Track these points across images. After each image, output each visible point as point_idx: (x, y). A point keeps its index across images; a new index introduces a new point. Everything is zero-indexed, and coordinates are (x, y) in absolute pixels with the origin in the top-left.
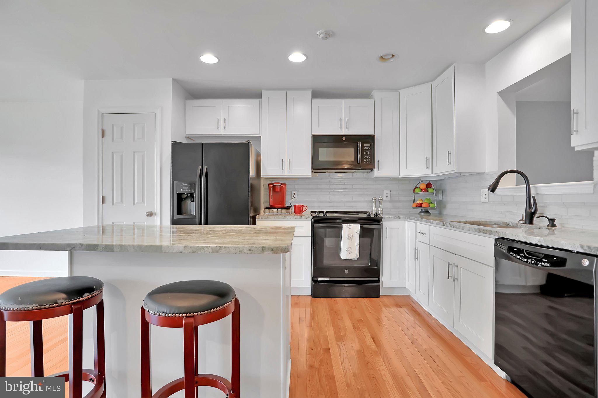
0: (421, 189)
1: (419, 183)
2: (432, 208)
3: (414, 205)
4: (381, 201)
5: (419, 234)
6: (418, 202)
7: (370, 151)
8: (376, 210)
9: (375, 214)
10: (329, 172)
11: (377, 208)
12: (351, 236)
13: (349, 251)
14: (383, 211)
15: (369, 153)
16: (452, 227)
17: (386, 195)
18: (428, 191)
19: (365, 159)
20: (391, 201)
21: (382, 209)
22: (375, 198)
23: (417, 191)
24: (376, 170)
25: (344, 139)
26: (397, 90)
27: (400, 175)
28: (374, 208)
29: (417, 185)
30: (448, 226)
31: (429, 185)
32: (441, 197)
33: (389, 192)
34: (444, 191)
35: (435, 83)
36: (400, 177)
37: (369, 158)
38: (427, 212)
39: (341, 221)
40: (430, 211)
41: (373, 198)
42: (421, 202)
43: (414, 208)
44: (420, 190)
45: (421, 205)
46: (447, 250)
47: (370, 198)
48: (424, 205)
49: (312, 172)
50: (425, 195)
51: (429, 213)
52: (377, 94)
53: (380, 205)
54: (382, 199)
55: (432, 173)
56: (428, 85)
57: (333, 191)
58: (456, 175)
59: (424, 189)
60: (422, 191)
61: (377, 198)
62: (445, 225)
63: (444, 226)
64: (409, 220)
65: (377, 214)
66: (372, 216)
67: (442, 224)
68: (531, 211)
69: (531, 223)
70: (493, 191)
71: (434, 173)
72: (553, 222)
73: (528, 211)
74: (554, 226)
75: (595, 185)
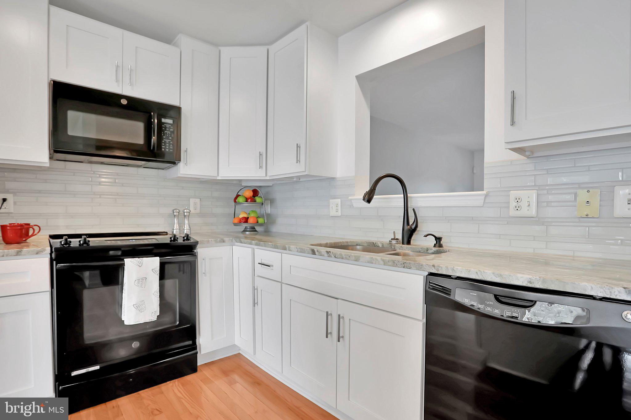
0: (246, 198)
1: (242, 189)
2: (261, 225)
3: (236, 221)
4: (188, 216)
5: (260, 265)
6: (241, 216)
7: (173, 132)
8: (180, 229)
9: (184, 238)
10: (91, 162)
11: (181, 225)
12: (142, 281)
13: (139, 307)
14: (190, 230)
15: (171, 135)
16: (332, 256)
17: (194, 205)
18: (255, 201)
19: (163, 144)
20: (201, 215)
21: (190, 227)
22: (178, 210)
23: (240, 199)
24: (181, 165)
25: (124, 102)
26: (216, 45)
27: (218, 175)
28: (176, 226)
29: (238, 193)
30: (323, 256)
31: (255, 193)
32: (268, 209)
33: (198, 200)
34: (272, 201)
35: (273, 48)
36: (219, 178)
37: (171, 143)
38: (253, 229)
39: (119, 253)
40: (257, 228)
41: (173, 210)
42: (246, 216)
43: (235, 225)
44: (244, 199)
45: (246, 220)
46: (319, 292)
47: (169, 211)
48: (251, 221)
49: (51, 158)
50: (253, 206)
51: (256, 231)
52: (184, 41)
53: (186, 222)
54: (189, 212)
55: (266, 175)
56: (264, 49)
57: (100, 198)
58: (295, 179)
59: (250, 198)
60: (248, 200)
61: (181, 209)
62: (317, 253)
63: (315, 255)
64: (236, 244)
65: (187, 237)
66: (180, 241)
67: (311, 252)
68: (411, 227)
69: (409, 243)
70: (369, 201)
71: (269, 174)
72: (440, 241)
73: (407, 228)
74: (441, 246)
75: (486, 196)
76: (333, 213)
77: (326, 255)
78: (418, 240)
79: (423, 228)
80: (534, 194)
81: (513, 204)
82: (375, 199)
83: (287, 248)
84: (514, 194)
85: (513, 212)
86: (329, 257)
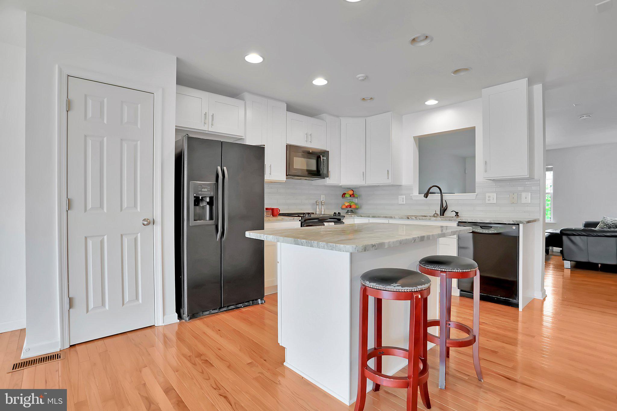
0: (350, 195)
3: (344, 207)
4: (323, 204)
6: (347, 205)
7: (326, 163)
17: (322, 199)
23: (347, 195)
24: (328, 179)
25: (311, 151)
27: (340, 183)
28: (318, 210)
33: (324, 196)
35: (368, 119)
36: (341, 185)
38: (352, 211)
43: (343, 209)
47: (313, 201)
49: (286, 178)
53: (323, 207)
55: (365, 184)
56: (364, 119)
64: (357, 218)
67: (407, 218)
68: (444, 208)
69: (443, 215)
70: (427, 197)
71: (367, 183)
72: (458, 214)
73: (442, 209)
74: (458, 216)
75: (477, 195)
76: (401, 202)
77: (415, 219)
78: (447, 214)
79: (450, 209)
80: (495, 194)
81: (487, 198)
82: (429, 196)
83: (393, 218)
84: (487, 195)
85: (487, 202)
86: (416, 219)
